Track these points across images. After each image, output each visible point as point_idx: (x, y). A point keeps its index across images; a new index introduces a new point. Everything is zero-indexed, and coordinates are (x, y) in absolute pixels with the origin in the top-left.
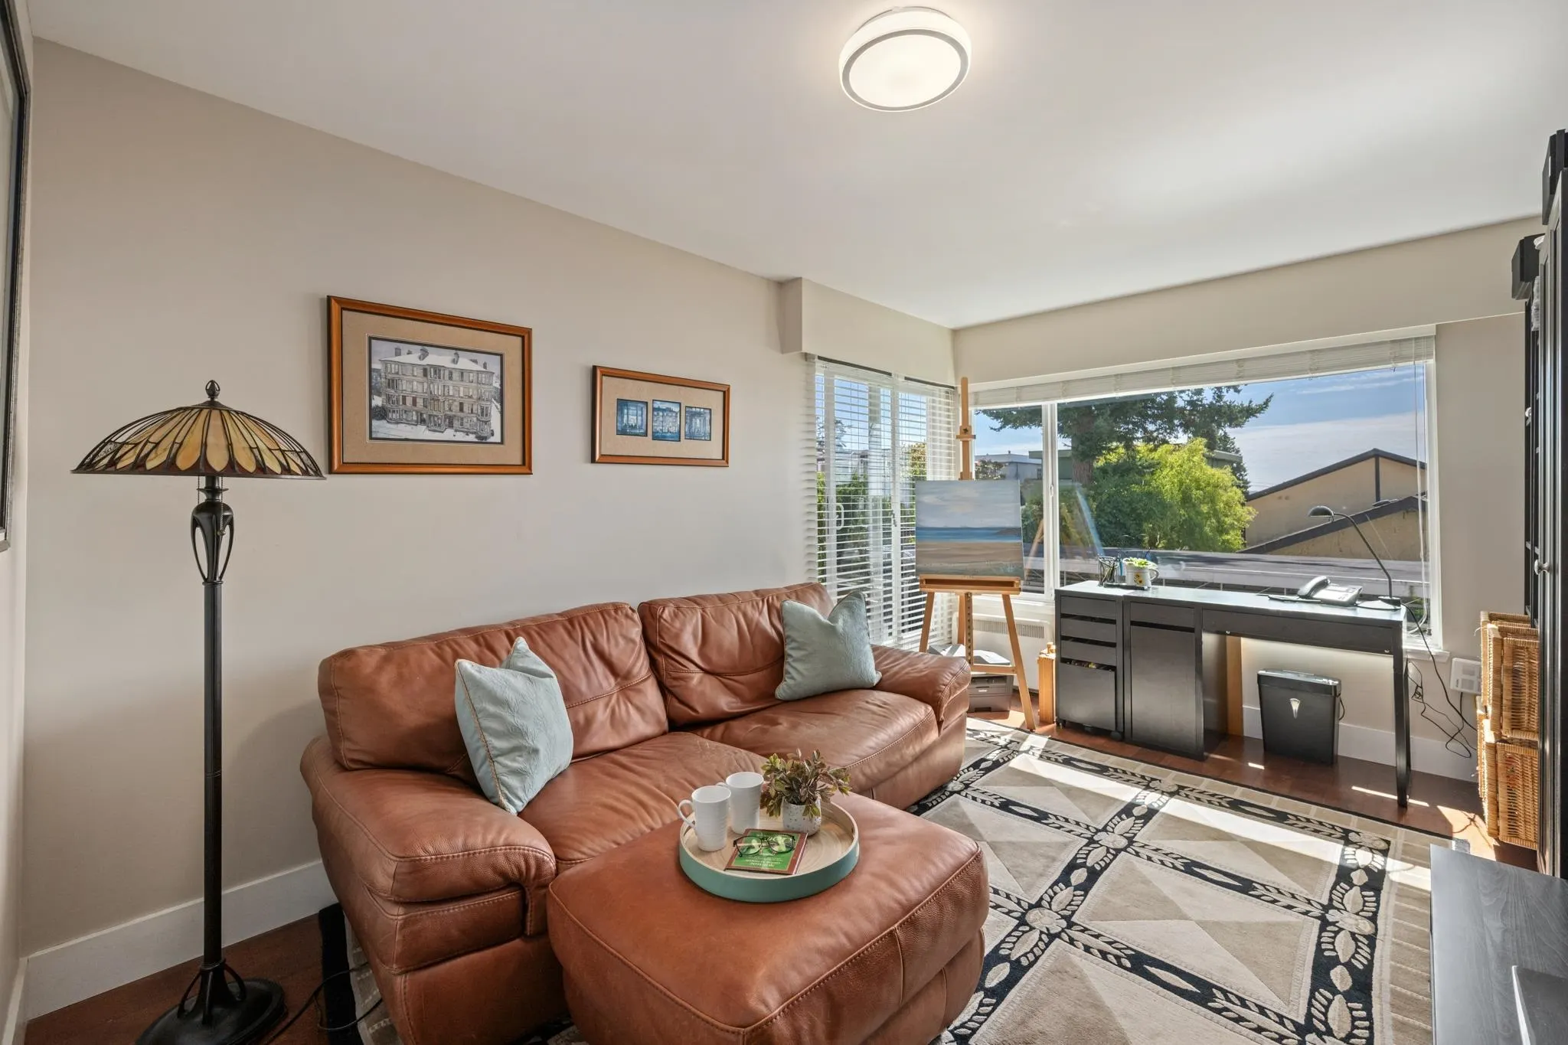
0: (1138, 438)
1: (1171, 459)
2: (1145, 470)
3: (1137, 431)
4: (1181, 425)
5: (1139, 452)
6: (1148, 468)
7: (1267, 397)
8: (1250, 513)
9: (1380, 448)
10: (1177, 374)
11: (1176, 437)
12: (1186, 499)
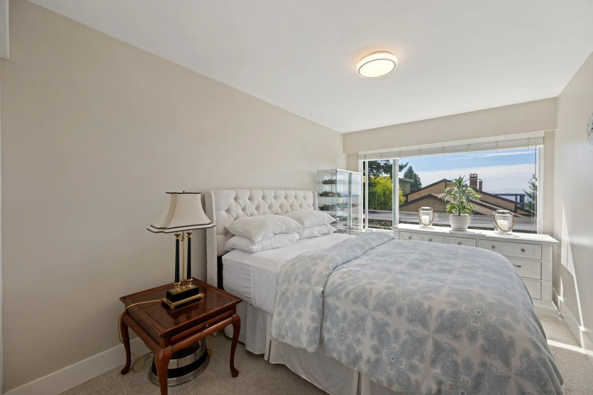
0: (371, 175)
1: (381, 181)
2: (373, 185)
3: (371, 172)
4: (383, 171)
5: (372, 179)
6: (373, 184)
7: (407, 162)
8: (404, 199)
9: (446, 179)
10: (381, 155)
11: (382, 175)
12: (384, 194)
